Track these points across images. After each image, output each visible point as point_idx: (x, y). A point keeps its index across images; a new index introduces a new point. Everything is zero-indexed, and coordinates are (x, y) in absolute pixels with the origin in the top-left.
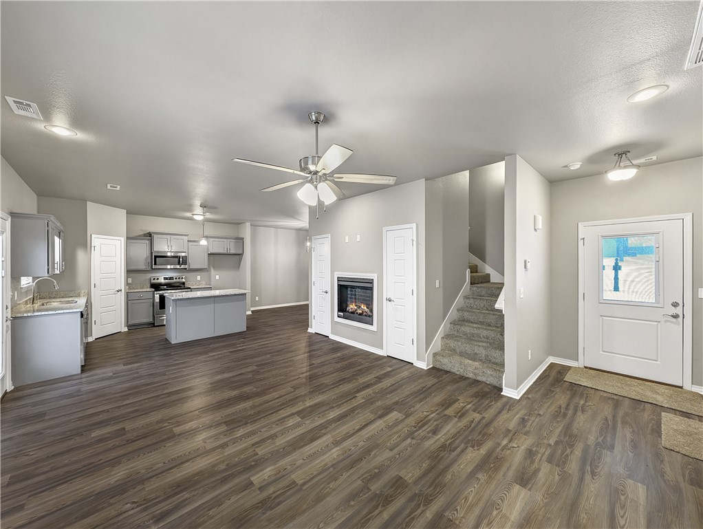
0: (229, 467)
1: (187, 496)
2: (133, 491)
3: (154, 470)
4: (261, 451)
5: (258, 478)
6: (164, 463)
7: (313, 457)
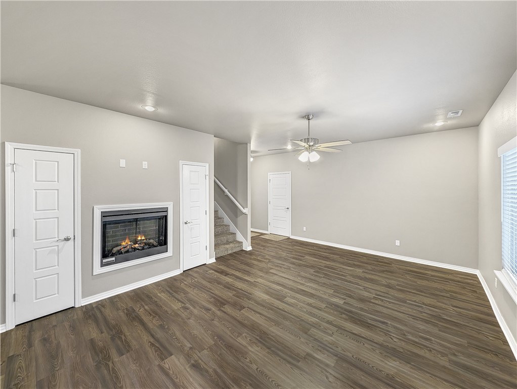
0: (342, 313)
1: (369, 320)
2: (390, 345)
3: (372, 346)
4: (323, 306)
5: (340, 302)
6: (364, 344)
7: (316, 290)
